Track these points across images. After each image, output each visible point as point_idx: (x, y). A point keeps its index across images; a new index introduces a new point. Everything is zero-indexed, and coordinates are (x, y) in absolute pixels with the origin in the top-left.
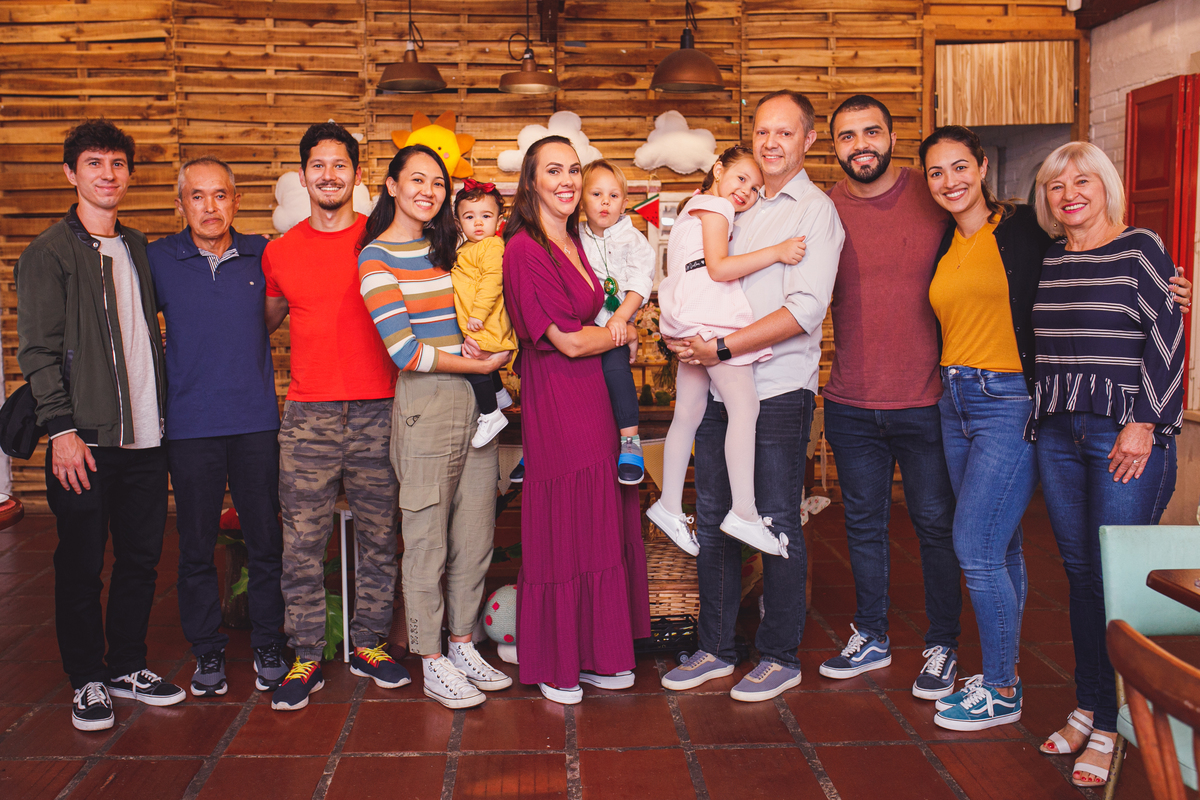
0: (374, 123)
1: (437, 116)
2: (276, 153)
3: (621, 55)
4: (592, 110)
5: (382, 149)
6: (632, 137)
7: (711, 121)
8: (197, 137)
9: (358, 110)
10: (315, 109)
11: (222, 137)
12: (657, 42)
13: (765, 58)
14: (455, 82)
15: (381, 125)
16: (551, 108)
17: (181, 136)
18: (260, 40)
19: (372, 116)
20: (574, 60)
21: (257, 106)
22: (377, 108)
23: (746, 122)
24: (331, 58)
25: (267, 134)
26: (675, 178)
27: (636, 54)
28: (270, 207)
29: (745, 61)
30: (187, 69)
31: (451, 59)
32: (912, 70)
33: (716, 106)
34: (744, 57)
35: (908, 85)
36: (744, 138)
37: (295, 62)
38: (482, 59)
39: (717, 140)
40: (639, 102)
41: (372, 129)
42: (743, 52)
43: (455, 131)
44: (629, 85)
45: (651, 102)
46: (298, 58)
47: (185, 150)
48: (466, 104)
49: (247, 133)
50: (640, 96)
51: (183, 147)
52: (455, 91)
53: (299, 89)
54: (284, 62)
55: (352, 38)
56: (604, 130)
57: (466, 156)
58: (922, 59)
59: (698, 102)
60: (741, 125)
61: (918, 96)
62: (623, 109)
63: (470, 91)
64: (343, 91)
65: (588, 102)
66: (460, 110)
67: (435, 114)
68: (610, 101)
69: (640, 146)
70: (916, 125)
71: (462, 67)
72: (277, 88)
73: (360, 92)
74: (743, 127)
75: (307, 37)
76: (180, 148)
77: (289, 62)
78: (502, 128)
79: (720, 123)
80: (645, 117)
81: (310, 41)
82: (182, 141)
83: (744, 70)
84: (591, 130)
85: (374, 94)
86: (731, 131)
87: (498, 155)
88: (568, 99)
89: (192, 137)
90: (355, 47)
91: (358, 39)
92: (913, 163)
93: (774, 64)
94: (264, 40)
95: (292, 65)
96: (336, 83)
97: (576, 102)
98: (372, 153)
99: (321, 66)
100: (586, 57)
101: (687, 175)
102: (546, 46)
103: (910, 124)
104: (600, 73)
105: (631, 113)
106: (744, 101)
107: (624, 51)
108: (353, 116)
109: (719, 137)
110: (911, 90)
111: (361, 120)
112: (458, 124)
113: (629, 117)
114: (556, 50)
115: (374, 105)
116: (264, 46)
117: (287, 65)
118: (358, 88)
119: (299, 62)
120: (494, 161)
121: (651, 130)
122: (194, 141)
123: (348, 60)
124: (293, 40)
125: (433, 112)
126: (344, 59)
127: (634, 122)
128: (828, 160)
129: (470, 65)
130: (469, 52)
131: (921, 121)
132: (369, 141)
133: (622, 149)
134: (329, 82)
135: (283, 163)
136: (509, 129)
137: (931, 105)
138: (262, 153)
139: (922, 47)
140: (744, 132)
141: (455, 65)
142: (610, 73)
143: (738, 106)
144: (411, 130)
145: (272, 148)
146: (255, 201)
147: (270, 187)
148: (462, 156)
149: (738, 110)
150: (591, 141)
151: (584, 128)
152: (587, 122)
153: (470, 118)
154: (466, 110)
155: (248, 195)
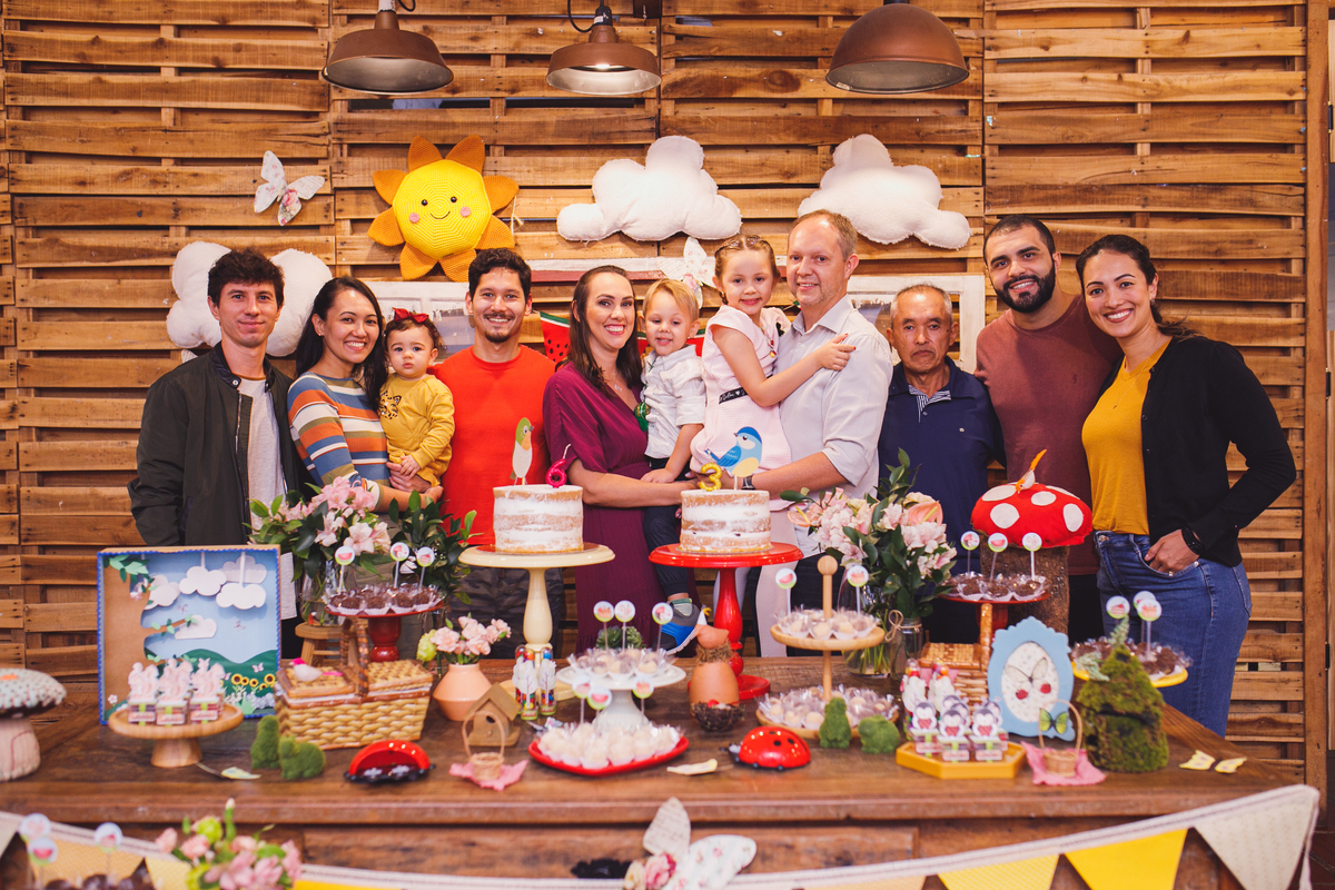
0: (345, 158)
1: (451, 146)
2: (177, 212)
3: (772, 40)
4: (722, 134)
5: (358, 204)
6: (793, 181)
7: (930, 155)
8: (40, 182)
9: (317, 136)
10: (243, 134)
11: (83, 183)
12: (836, 18)
13: (1026, 44)
14: (484, 86)
15: (356, 162)
16: (651, 130)
17: (14, 181)
18: (149, 18)
19: (341, 145)
20: (691, 51)
21: (143, 130)
22: (349, 132)
23: (992, 154)
24: (271, 47)
25: (159, 178)
26: (869, 253)
27: (799, 39)
28: (165, 303)
29: (989, 49)
30: (27, 67)
31: (477, 48)
32: (1284, 62)
33: (942, 127)
34: (988, 42)
35: (1280, 89)
36: (989, 182)
37: (210, 54)
38: (531, 47)
39: (943, 186)
40: (806, 120)
41: (341, 167)
42: (987, 33)
43: (483, 173)
44: (787, 91)
45: (826, 120)
46: (214, 47)
47: (21, 205)
48: (503, 124)
49: (126, 176)
50: (806, 112)
51: (18, 200)
52: (483, 104)
53: (216, 100)
54: (190, 54)
55: (306, 13)
56: (745, 170)
57: (502, 215)
58: (1305, 43)
59: (910, 120)
60: (984, 161)
61: (1297, 106)
62: (777, 132)
63: (512, 105)
64: (292, 103)
65: (715, 120)
66: (493, 134)
67: (449, 142)
68: (754, 119)
69: (807, 196)
70: (1297, 157)
71: (498, 61)
72: (178, 99)
73: (320, 104)
74: (988, 164)
75: (231, 11)
76: (12, 201)
77: (200, 54)
78: (565, 168)
79: (949, 158)
80: (815, 148)
81: (236, 17)
82: (13, 190)
83: (988, 65)
84: (721, 170)
85: (345, 109)
86: (967, 170)
87: (558, 212)
88: (680, 116)
89: (31, 182)
90: (313, 30)
91: (318, 14)
92: (1289, 226)
93: (1041, 53)
94: (156, 17)
95: (205, 60)
96: (278, 91)
97: (696, 121)
98: (341, 211)
99: (255, 62)
100: (713, 42)
101: (891, 247)
102: (645, 24)
103: (1284, 157)
104: (737, 71)
105: (792, 140)
106: (989, 119)
107: (779, 33)
108: (307, 145)
109: (947, 181)
110: (1286, 97)
111: (322, 152)
112: (489, 160)
113: (787, 147)
114: (660, 31)
115: (345, 128)
116: (157, 28)
117: (195, 59)
118: (316, 99)
119: (216, 54)
120: (551, 223)
121: (825, 170)
122: (35, 189)
123: (301, 49)
124: (205, 17)
125: (445, 138)
126: (293, 48)
127: (795, 158)
128: (1138, 220)
129: (512, 59)
130: (508, 35)
131: (1305, 151)
132: (337, 190)
133: (775, 202)
134: (267, 88)
135: (191, 228)
136: (577, 167)
137: (1322, 121)
138: (152, 210)
139: (1305, 22)
140: (989, 172)
141: (484, 59)
142: (754, 71)
143: (978, 127)
144: (408, 170)
145: (169, 201)
146: (139, 292)
147: (166, 269)
148: (495, 214)
149: (979, 134)
150: (721, 187)
151: (708, 166)
152: (715, 156)
153: (510, 149)
154: (504, 135)
155: (129, 283)
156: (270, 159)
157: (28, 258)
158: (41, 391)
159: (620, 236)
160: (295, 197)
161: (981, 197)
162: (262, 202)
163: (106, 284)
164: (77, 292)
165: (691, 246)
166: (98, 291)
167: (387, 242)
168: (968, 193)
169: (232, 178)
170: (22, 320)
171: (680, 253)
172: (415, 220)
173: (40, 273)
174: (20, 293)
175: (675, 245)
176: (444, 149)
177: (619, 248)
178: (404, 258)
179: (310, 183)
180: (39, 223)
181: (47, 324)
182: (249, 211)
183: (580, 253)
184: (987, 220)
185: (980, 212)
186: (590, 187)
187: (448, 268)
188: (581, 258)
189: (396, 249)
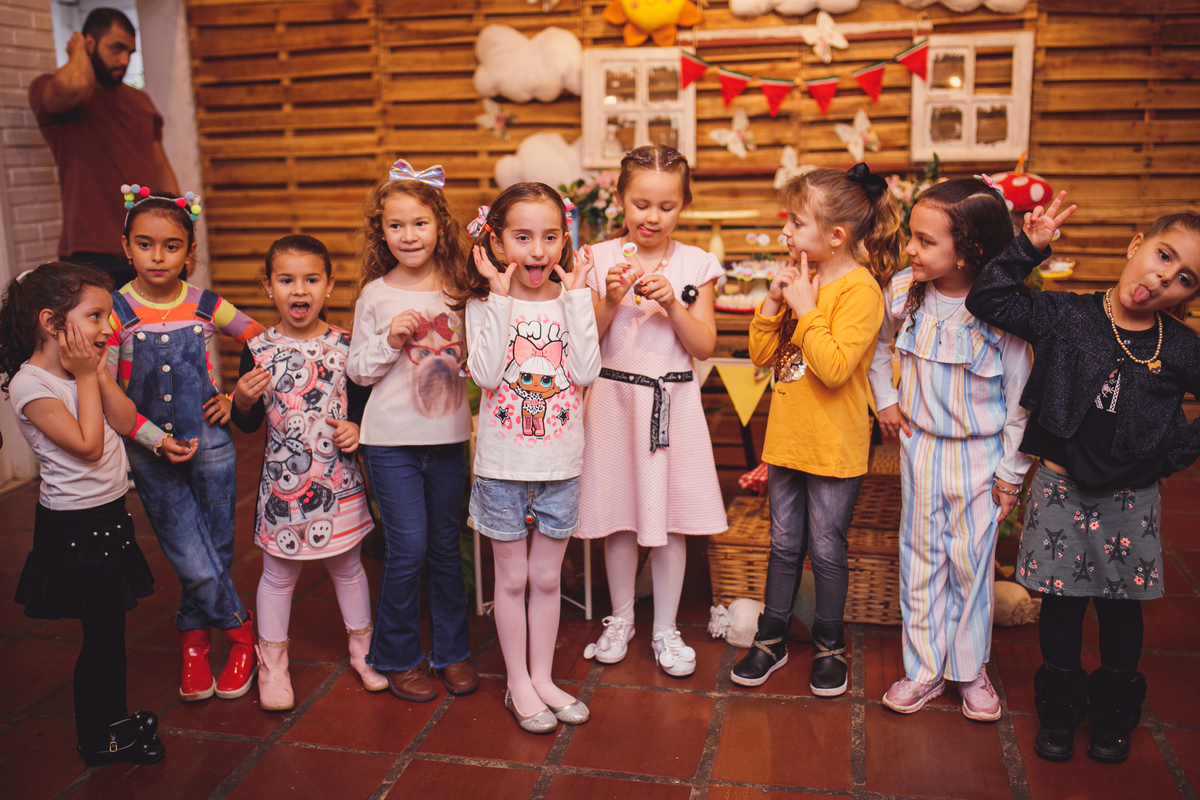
2: (478, 4)
26: (950, 17)
28: (471, 67)
101: (966, 14)
120: (726, 3)
138: (462, 4)
146: (455, 60)
147: (471, 45)
155: (450, 54)
157: (386, 40)
158: (398, 128)
159: (773, 12)
163: (434, 55)
164: (418, 61)
165: (823, 18)
166: (429, 60)
167: (616, 20)
170: (385, 81)
171: (814, 23)
172: (635, 5)
173: (394, 49)
174: (382, 62)
175: (811, 17)
177: (773, 20)
178: (628, 32)
180: (394, 15)
181: (399, 84)
183: (746, 24)
187: (657, 38)
188: (747, 28)
189: (622, 26)
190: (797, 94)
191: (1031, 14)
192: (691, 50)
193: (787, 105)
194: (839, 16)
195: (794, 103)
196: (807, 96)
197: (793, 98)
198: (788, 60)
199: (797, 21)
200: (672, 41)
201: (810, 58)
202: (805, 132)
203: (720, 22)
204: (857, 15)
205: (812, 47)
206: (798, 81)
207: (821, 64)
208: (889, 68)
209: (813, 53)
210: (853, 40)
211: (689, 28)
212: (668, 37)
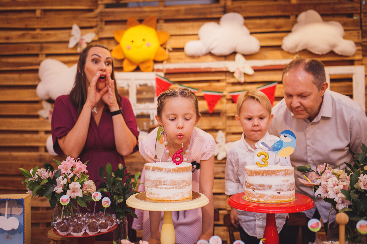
0: (103, 26)
2: (42, 49)
4: (251, 12)
5: (109, 44)
6: (281, 30)
9: (93, 18)
10: (65, 18)
11: (7, 39)
15: (108, 27)
16: (222, 11)
19: (102, 21)
21: (29, 18)
22: (105, 16)
23: (365, 17)
25: (35, 36)
28: (36, 83)
33: (342, 6)
36: (364, 28)
40: (285, 6)
41: (102, 30)
43: (156, 30)
45: (293, 5)
48: (164, 11)
49: (23, 36)
50: (285, 2)
53: (56, 6)
56: (260, 26)
57: (164, 46)
59: (329, 4)
60: (361, 19)
64: (84, 6)
65: (248, 6)
66: (160, 15)
67: (143, 18)
69: (287, 35)
72: (42, 5)
73: (94, 6)
74: (363, 21)
78: (188, 28)
79: (345, 19)
80: (289, 17)
84: (251, 26)
85: (103, 7)
86: (354, 23)
87: (184, 45)
88: (234, 6)
96: (79, 1)
97: (240, 7)
101: (322, 56)
105: (279, 13)
106: (363, 2)
108: (89, 21)
109: (346, 28)
111: (94, 24)
112: (159, 25)
113: (277, 17)
115: (103, 14)
118: (92, 4)
121: (294, 25)
125: (141, 17)
127: (281, 21)
132: (101, 39)
133: (273, 39)
135: (47, 55)
136: (193, 27)
138: (33, 48)
140: (363, 24)
143: (358, 5)
144: (126, 29)
145: (39, 45)
146: (27, 79)
147: (37, 71)
148: (162, 45)
149: (359, 8)
150: (252, 33)
151: (246, 25)
152: (249, 21)
153: (167, 21)
154: (165, 15)
155: (24, 76)
156: (75, 27)
159: (210, 54)
160: (84, 41)
161: (360, 34)
162: (72, 44)
163: (16, 76)
164: (6, 79)
165: (239, 57)
166: (13, 79)
168: (355, 33)
169: (61, 35)
171: (234, 60)
172: (129, 48)
175: (232, 57)
176: (141, 21)
177: (210, 58)
178: (125, 64)
179: (90, 36)
182: (67, 48)
183: (194, 60)
184: (363, 44)
185: (360, 40)
186: (197, 35)
187: (142, 67)
188: (195, 62)
189: (122, 61)
190: (224, 100)
191: (359, 57)
192: (162, 74)
193: (218, 107)
194: (248, 56)
195: (222, 106)
196: (230, 102)
197: (222, 103)
198: (218, 81)
199: (224, 59)
200: (151, 69)
201: (232, 80)
202: (230, 122)
203: (179, 59)
204: (257, 56)
205: (233, 73)
206: (225, 93)
207: (239, 83)
208: (278, 86)
209: (233, 77)
210: (257, 70)
211: (161, 62)
212: (149, 67)
